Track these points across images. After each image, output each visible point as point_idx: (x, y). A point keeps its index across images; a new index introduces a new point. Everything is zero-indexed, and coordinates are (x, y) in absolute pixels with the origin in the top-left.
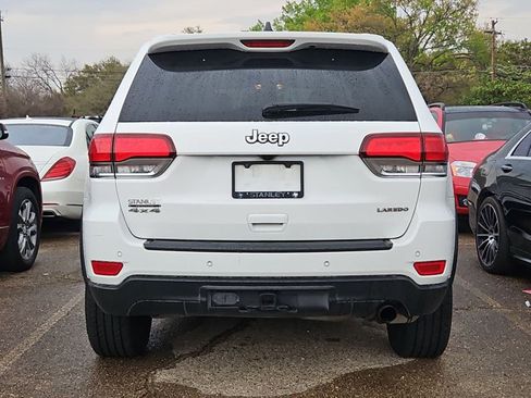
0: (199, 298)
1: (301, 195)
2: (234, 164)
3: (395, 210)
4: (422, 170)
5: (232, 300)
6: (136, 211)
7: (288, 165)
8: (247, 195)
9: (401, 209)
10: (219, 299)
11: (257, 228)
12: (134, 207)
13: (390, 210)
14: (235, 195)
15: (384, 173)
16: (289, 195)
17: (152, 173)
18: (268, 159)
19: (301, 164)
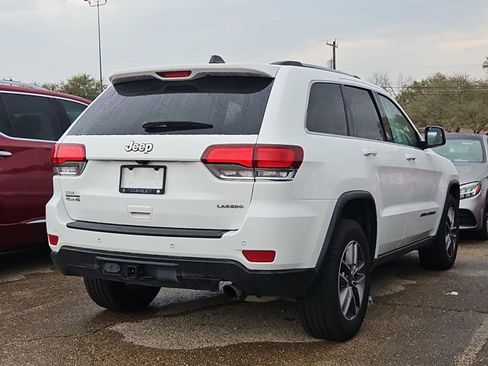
0: (95, 266)
1: (162, 192)
2: (123, 167)
3: (232, 207)
4: (256, 175)
5: (116, 269)
6: (69, 200)
8: (128, 191)
9: (236, 207)
10: (107, 268)
11: (135, 216)
12: (68, 196)
13: (227, 206)
14: (121, 190)
15: (222, 176)
16: (153, 192)
17: (75, 173)
18: (144, 164)
19: (165, 168)
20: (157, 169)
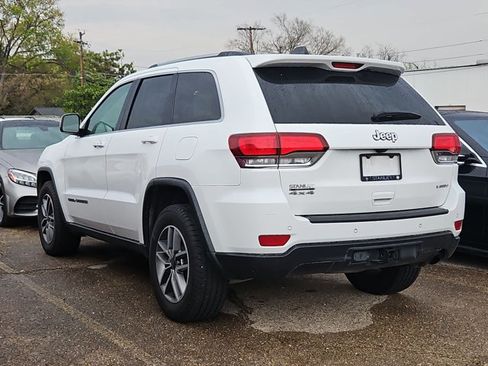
0: (346, 257)
1: (400, 177)
2: (361, 156)
5: (365, 257)
6: (295, 194)
7: (391, 156)
8: (371, 179)
9: (446, 186)
10: (357, 257)
11: (377, 203)
12: (293, 190)
14: (363, 179)
15: (439, 161)
16: (393, 178)
17: (309, 163)
18: (381, 152)
19: (399, 155)
20: (391, 157)
